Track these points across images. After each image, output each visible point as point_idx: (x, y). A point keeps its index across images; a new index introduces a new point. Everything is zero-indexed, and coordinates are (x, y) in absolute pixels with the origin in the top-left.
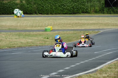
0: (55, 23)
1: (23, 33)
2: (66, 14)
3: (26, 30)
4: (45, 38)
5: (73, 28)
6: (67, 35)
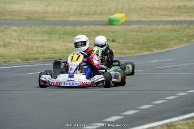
0: (133, 7)
1: (58, 28)
3: (66, 21)
5: (171, 19)
6: (158, 33)
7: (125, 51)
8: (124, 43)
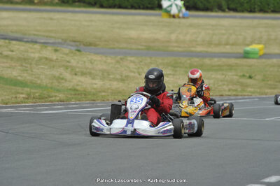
0: (273, 37)
4: (244, 76)
7: (267, 91)
8: (263, 80)
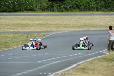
2: (4, 11)
